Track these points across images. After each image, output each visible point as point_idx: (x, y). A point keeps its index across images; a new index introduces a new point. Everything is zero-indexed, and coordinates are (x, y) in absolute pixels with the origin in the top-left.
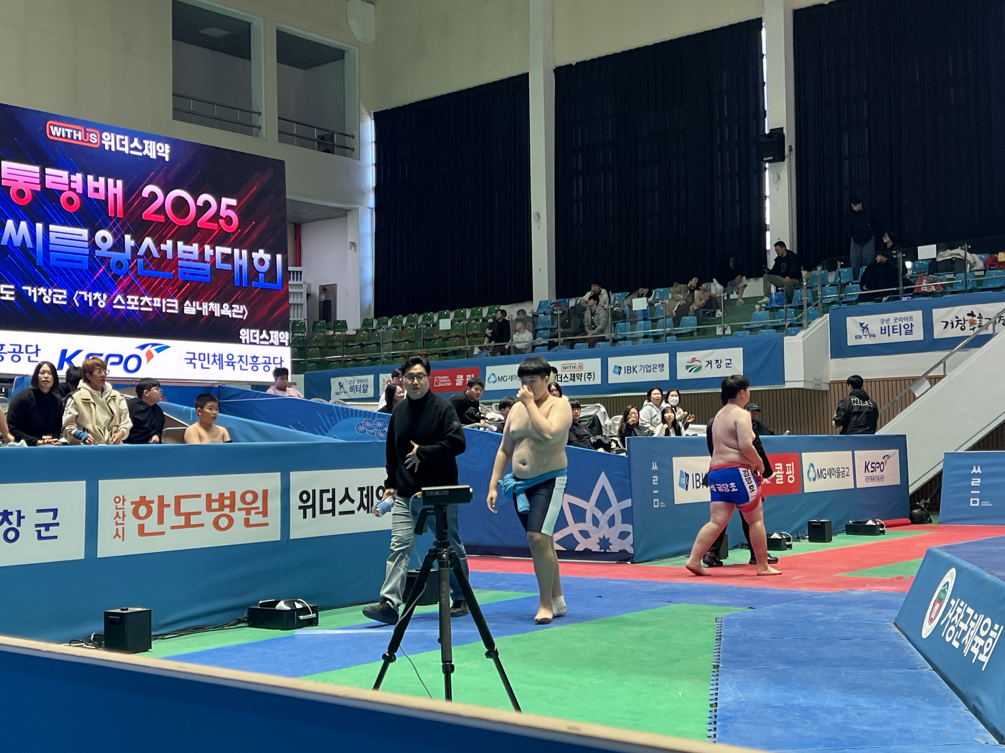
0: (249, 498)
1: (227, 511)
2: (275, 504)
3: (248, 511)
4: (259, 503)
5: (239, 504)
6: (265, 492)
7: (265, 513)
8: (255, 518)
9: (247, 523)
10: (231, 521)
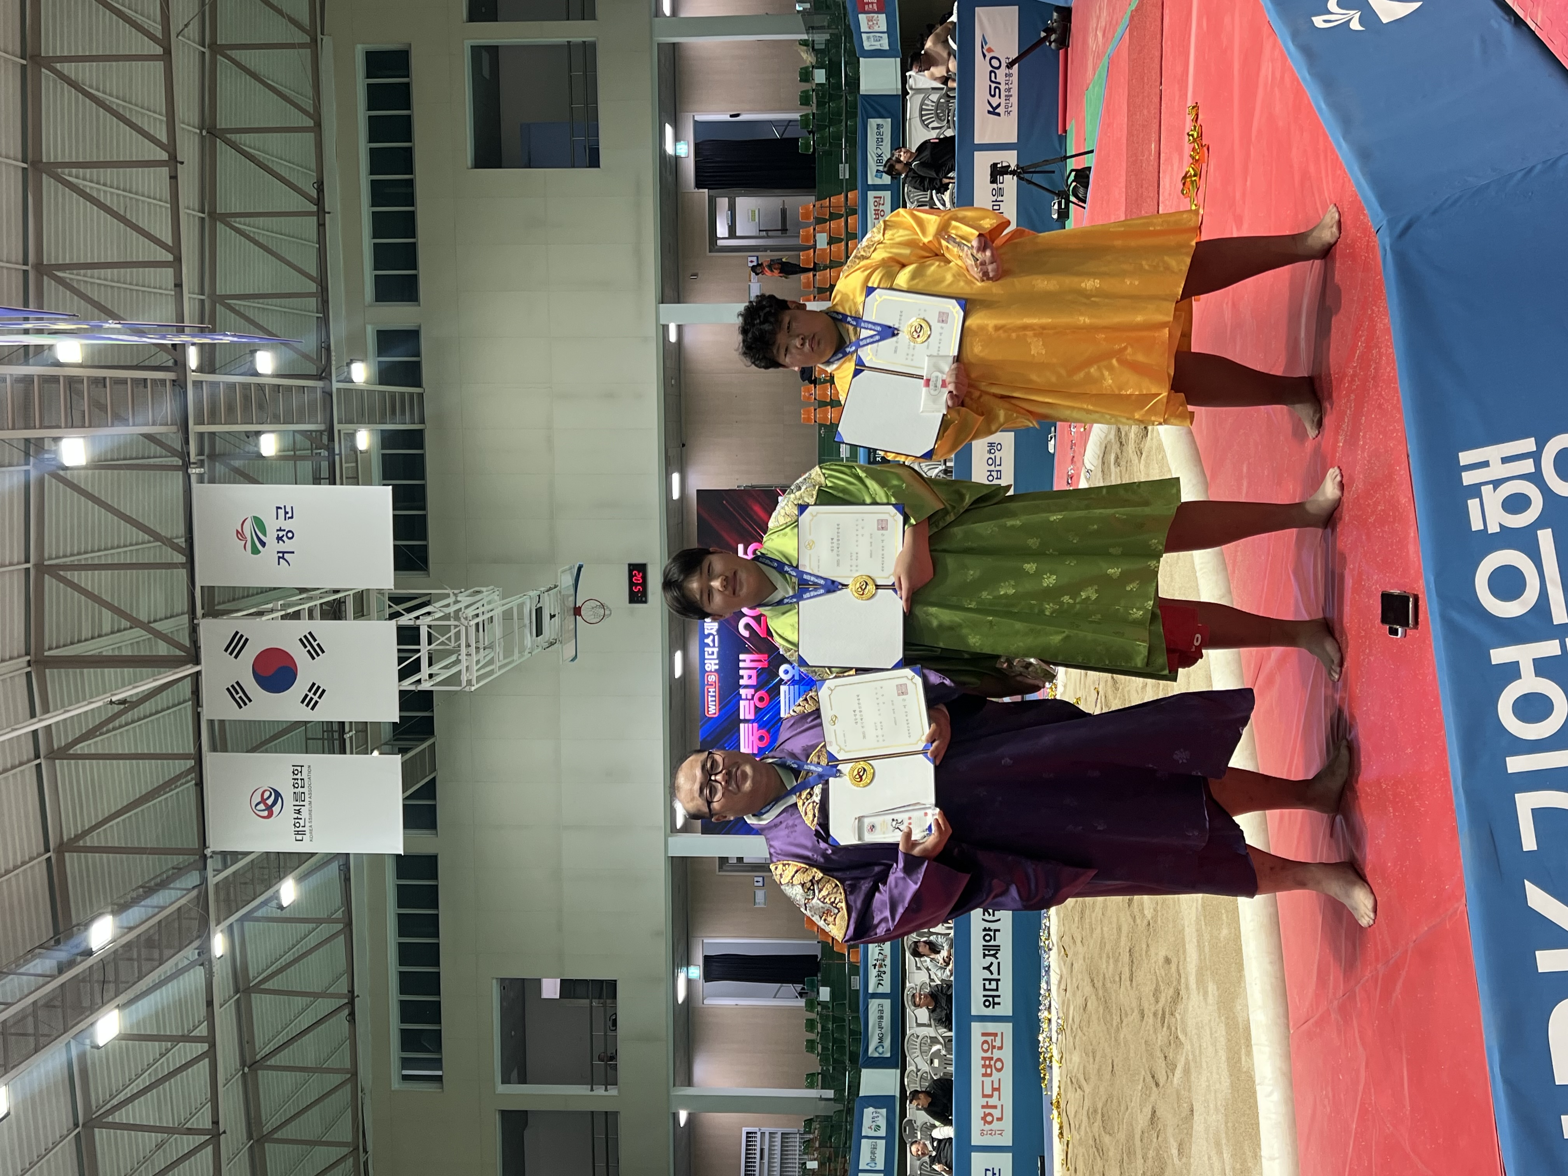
0: (986, 1047)
1: (992, 1063)
2: (991, 1027)
3: (994, 1047)
4: (989, 1039)
5: (988, 1054)
6: (984, 1034)
7: (995, 1035)
8: (998, 1043)
9: (1001, 1048)
10: (999, 1060)
